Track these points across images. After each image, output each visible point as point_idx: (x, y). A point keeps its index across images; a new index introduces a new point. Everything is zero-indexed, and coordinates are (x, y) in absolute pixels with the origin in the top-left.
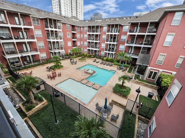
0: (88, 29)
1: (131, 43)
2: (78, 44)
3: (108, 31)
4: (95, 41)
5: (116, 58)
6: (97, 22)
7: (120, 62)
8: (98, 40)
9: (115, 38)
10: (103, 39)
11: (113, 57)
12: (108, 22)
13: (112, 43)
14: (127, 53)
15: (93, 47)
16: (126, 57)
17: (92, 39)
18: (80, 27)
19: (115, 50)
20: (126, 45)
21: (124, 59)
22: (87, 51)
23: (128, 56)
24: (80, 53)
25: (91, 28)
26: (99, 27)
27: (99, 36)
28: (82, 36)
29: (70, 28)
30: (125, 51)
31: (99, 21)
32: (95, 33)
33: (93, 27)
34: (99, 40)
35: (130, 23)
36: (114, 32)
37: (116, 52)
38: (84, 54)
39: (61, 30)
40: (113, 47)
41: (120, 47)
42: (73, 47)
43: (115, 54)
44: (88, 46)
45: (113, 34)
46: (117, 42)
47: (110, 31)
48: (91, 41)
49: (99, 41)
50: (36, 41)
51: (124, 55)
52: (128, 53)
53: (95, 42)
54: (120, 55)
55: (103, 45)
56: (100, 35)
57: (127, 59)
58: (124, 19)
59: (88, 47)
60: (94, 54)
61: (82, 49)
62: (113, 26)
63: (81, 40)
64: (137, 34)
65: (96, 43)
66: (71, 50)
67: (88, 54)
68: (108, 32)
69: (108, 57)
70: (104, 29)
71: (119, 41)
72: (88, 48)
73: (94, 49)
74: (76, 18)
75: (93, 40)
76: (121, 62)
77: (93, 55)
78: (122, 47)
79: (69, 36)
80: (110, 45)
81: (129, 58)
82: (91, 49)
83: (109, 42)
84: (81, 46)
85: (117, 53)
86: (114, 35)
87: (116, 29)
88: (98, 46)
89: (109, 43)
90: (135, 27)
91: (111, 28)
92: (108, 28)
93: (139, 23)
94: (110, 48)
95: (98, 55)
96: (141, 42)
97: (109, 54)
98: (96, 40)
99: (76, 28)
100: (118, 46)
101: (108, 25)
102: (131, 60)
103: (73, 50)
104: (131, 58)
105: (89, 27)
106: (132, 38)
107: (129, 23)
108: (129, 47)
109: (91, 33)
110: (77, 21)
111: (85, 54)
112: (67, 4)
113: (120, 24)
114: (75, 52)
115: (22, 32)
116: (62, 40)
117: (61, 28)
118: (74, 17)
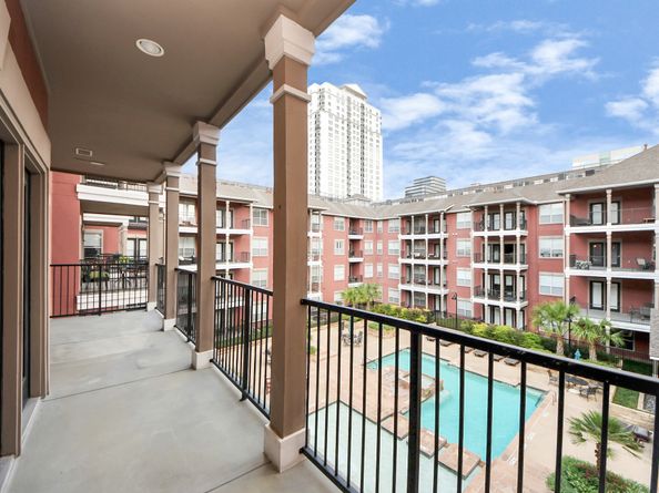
0: (402, 224)
1: (594, 265)
2: (368, 271)
3: (479, 226)
4: (427, 262)
5: (533, 327)
6: (432, 202)
7: (559, 348)
8: (439, 258)
9: (509, 249)
10: (461, 252)
11: (520, 325)
12: (474, 199)
13: (502, 267)
14: (584, 306)
15: (423, 283)
16: (582, 325)
17: (418, 255)
18: (376, 221)
19: (519, 295)
20: (569, 272)
21: (578, 335)
22: (398, 295)
23: (597, 322)
24: (373, 303)
25: (410, 222)
26: (442, 216)
27: (445, 244)
28: (380, 246)
29: (347, 225)
30: (573, 300)
31: (436, 197)
32: (427, 236)
33: (419, 217)
34: (445, 258)
35: (568, 196)
36: (505, 229)
37: (526, 303)
38: (388, 308)
39: (320, 234)
40: (509, 283)
41: (541, 284)
42: (350, 281)
43: (522, 310)
44: (402, 278)
45: (502, 233)
46: (522, 263)
47: (487, 224)
48: (412, 261)
49: (446, 262)
50: (251, 268)
51: (569, 315)
52: (592, 307)
53: (429, 266)
54: (553, 316)
55: (465, 276)
56: (445, 239)
57: (592, 336)
58: (536, 183)
59: (403, 283)
60: (427, 310)
61: (380, 289)
62: (494, 209)
63: (376, 259)
64: (609, 229)
65: (433, 269)
66: (343, 294)
67: (404, 310)
68: (476, 230)
69: (493, 321)
70: (458, 220)
71: (533, 261)
72: (401, 287)
73: (427, 290)
74: (361, 198)
75: (422, 258)
76: (565, 346)
77: (424, 313)
78: (553, 284)
79: (341, 249)
80: (493, 273)
81: (601, 330)
82: (413, 288)
83: (489, 262)
84: (376, 277)
85: (536, 308)
86: (506, 238)
87: (509, 216)
88: (442, 277)
89: (486, 266)
90: (591, 205)
91: (487, 218)
92: (475, 216)
93: (609, 192)
94: (496, 287)
95: (445, 313)
96: (642, 262)
97: (493, 308)
98: (431, 258)
99: (362, 225)
100: (530, 276)
101: (475, 207)
102: (616, 338)
103: (350, 294)
104: (613, 331)
105: (406, 219)
106: (592, 245)
107: (563, 194)
108: (591, 282)
109: (413, 237)
110: (367, 204)
111: (393, 307)
112: (337, 168)
113: (521, 202)
114: (357, 300)
115: (223, 245)
116: (319, 263)
117: (321, 228)
118: (357, 195)
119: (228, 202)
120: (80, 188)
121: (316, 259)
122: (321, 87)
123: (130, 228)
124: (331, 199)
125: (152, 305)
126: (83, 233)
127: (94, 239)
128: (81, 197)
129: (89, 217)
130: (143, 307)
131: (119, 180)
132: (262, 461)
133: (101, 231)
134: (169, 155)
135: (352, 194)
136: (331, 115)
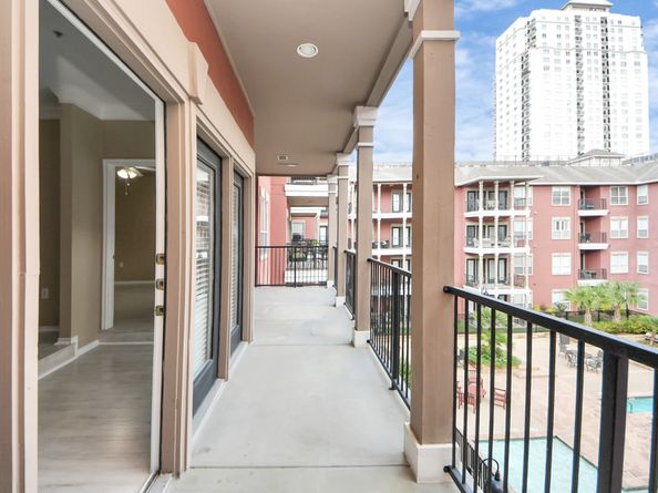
2: (618, 264)
18: (634, 186)
24: (629, 312)
28: (642, 225)
29: (575, 196)
39: (527, 212)
42: (582, 277)
63: (635, 245)
66: (568, 294)
74: (606, 154)
79: (564, 232)
84: (634, 273)
99: (605, 194)
103: (581, 295)
110: (616, 163)
114: (595, 305)
115: (400, 229)
116: (526, 249)
117: (529, 203)
118: (595, 151)
119: (405, 185)
120: (287, 187)
121: (521, 244)
122: (530, 19)
123: (321, 217)
124: (547, 164)
125: (331, 283)
126: (290, 223)
127: (298, 228)
128: (288, 194)
129: (294, 210)
130: (324, 284)
131: (312, 177)
132: (400, 460)
133: (304, 221)
134: (339, 147)
135: (585, 151)
136: (546, 50)
